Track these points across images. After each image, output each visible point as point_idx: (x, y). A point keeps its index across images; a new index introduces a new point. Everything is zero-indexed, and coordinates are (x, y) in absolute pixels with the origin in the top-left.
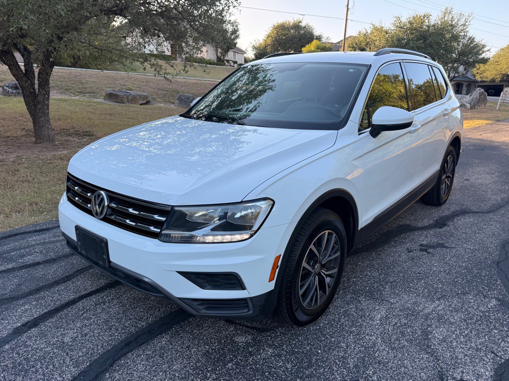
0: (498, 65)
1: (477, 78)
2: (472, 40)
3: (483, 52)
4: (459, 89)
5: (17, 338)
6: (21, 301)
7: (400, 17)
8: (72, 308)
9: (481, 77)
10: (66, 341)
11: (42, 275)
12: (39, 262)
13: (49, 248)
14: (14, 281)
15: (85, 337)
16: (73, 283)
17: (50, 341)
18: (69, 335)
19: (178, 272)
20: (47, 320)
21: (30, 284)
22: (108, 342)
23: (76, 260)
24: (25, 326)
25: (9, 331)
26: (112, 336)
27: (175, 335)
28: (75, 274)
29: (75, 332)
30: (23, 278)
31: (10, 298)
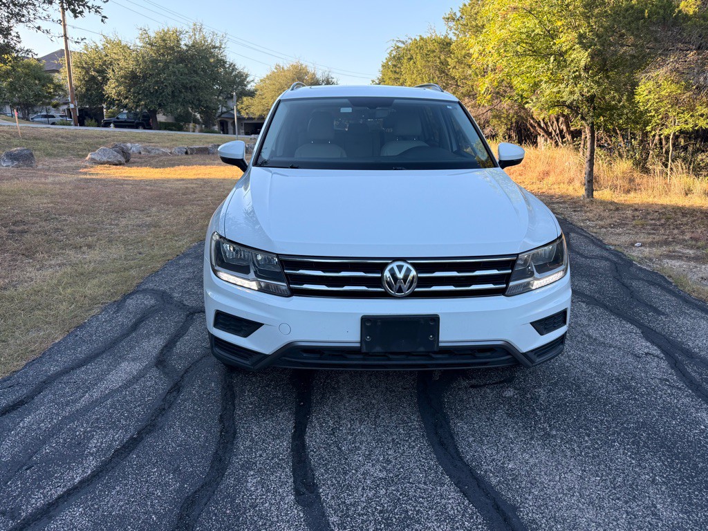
0: (263, 99)
1: (242, 114)
2: (233, 66)
3: (248, 83)
4: (223, 127)
5: (323, 507)
6: (228, 480)
7: (147, 29)
8: (313, 451)
9: (247, 114)
10: (381, 475)
11: (178, 446)
12: (132, 438)
13: (98, 419)
14: (155, 472)
15: (391, 462)
16: (247, 433)
17: (367, 486)
18: (372, 470)
19: (531, 323)
20: (314, 475)
21: (189, 462)
22: (422, 453)
23: (186, 413)
24: (304, 494)
25: (296, 508)
26: (414, 447)
27: (460, 417)
28: (226, 425)
29: (373, 465)
30: (157, 462)
31: (202, 487)
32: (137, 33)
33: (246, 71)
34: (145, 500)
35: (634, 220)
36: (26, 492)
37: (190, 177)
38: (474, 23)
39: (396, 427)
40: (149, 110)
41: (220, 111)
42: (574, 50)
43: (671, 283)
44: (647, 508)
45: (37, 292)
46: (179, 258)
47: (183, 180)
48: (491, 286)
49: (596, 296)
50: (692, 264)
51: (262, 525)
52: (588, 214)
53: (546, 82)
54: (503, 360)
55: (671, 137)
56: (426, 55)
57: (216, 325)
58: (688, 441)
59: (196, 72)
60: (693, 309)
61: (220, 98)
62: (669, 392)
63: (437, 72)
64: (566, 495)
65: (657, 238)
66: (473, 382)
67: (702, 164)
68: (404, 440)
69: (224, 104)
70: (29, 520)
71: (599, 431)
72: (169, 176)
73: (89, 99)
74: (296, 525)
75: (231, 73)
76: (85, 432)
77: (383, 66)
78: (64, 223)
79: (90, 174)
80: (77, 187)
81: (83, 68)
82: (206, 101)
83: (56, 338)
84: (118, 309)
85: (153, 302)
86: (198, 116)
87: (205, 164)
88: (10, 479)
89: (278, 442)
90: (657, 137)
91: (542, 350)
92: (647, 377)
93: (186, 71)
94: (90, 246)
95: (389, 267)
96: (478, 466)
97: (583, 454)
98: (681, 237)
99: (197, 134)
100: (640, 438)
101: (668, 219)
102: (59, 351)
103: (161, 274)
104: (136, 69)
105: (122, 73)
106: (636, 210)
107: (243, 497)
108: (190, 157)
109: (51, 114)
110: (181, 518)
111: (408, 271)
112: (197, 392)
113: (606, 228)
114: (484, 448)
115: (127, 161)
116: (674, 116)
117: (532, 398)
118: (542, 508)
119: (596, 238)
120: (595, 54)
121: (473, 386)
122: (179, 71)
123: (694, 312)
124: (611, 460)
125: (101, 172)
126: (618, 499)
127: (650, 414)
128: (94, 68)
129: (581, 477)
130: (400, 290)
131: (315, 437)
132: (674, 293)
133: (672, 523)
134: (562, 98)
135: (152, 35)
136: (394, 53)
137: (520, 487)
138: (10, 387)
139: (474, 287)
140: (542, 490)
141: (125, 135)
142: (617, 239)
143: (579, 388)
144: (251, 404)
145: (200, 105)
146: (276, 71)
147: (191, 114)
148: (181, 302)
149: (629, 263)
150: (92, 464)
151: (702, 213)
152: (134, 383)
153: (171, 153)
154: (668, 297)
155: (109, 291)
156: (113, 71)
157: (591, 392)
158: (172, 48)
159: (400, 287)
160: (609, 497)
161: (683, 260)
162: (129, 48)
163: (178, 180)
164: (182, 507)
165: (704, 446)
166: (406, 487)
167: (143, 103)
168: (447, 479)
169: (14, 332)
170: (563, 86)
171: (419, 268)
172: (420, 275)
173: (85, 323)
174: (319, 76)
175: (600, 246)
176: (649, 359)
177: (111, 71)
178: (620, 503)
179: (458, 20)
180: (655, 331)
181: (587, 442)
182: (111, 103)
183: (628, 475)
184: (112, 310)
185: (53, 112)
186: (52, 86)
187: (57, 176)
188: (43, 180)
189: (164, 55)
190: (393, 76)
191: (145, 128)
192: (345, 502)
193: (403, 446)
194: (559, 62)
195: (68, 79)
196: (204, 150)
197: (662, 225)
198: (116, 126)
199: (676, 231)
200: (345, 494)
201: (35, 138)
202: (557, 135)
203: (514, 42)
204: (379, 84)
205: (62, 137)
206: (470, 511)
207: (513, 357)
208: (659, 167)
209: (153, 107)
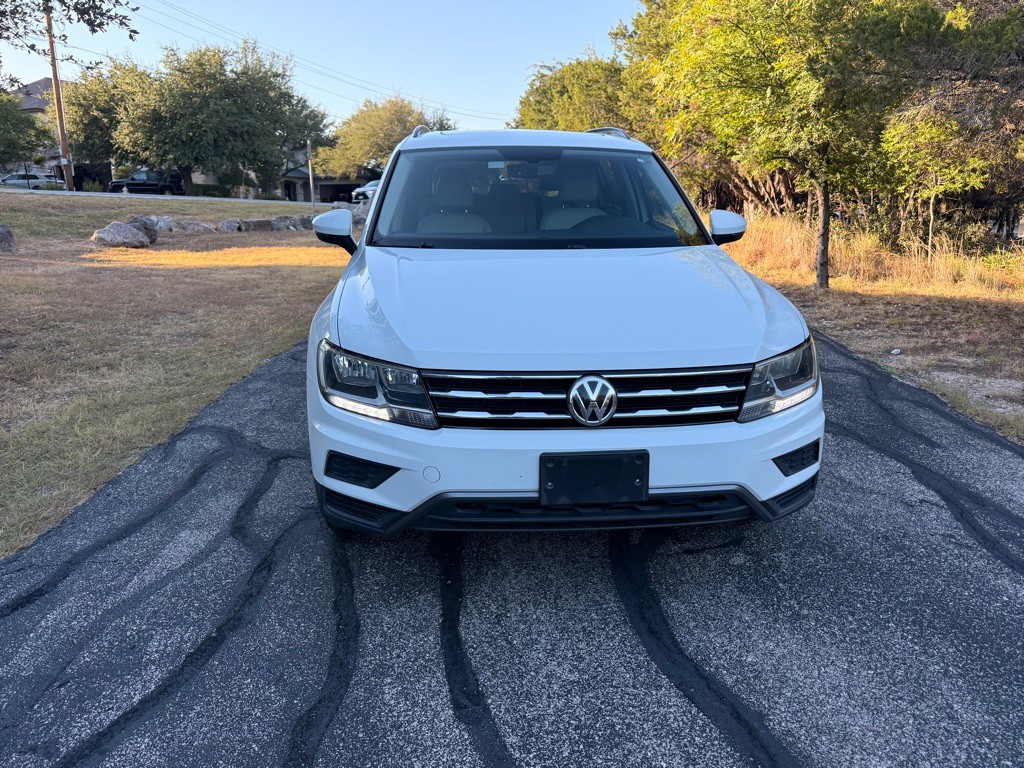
0: (347, 149)
1: (317, 172)
2: (303, 103)
3: (326, 126)
4: (289, 191)
5: (495, 724)
6: (356, 692)
7: (175, 48)
8: (472, 647)
9: (324, 171)
10: (572, 678)
11: (278, 647)
12: (209, 637)
13: (155, 612)
14: (250, 684)
15: (584, 659)
16: (376, 625)
17: (554, 693)
18: (559, 671)
19: (773, 460)
20: (477, 680)
21: (296, 669)
22: (625, 645)
23: (284, 600)
24: (466, 707)
25: (457, 727)
26: (613, 638)
27: (675, 595)
28: (344, 615)
29: (559, 664)
30: (250, 670)
31: (320, 703)
32: (161, 55)
33: (321, 109)
34: (239, 724)
35: (887, 317)
36: (63, 718)
37: (248, 264)
38: (654, 41)
39: (586, 610)
40: (180, 167)
41: (284, 167)
42: (799, 79)
43: (946, 404)
44: (940, 709)
45: (41, 434)
46: (246, 380)
47: (238, 268)
48: (718, 409)
49: (846, 423)
50: (972, 377)
51: (412, 752)
52: (824, 310)
53: (761, 125)
54: (735, 512)
55: (932, 201)
56: (587, 86)
57: (329, 471)
58: (987, 618)
59: (248, 111)
60: (980, 438)
61: (285, 149)
62: (957, 552)
63: (603, 112)
64: (829, 695)
65: (921, 342)
66: (687, 545)
67: (974, 239)
68: (599, 629)
69: (291, 157)
70: (72, 757)
71: (866, 608)
72: (217, 263)
73: (90, 151)
74: (460, 750)
75: (301, 112)
76: (138, 632)
77: (521, 103)
78: (69, 332)
79: (98, 261)
80: (82, 280)
81: (80, 105)
82: (264, 153)
83: (79, 499)
84: (166, 456)
85: (215, 444)
86: (253, 175)
87: (267, 245)
88: (37, 701)
89: (421, 636)
90: (911, 202)
91: (787, 497)
92: (925, 533)
93: (235, 110)
94: (111, 366)
95: (577, 385)
96: (705, 660)
97: (848, 639)
98: (954, 340)
99: (251, 201)
100: (923, 616)
101: (934, 316)
102: (86, 518)
103: (223, 404)
104: (160, 107)
105: (139, 112)
106: (889, 303)
107: (379, 713)
108: (245, 234)
109: (31, 173)
110: (294, 746)
111: (604, 389)
112: (296, 570)
113: (850, 329)
114: (711, 635)
115: (153, 242)
116: (936, 172)
117: (770, 566)
118: (799, 714)
119: (836, 343)
120: (832, 86)
121: (688, 552)
122: (224, 109)
123: (981, 443)
124: (886, 646)
125: (115, 258)
126: (901, 698)
127: (933, 583)
128: (97, 106)
129: (847, 670)
130: (593, 417)
131: (473, 628)
132: (951, 417)
133: (976, 729)
134: (782, 147)
135: (183, 57)
136: (537, 84)
137: (766, 688)
138: (19, 571)
139: (695, 411)
140: (797, 690)
141: (148, 203)
142: (867, 345)
143: (834, 550)
144: (377, 584)
145: (255, 159)
146: (365, 109)
147: (242, 172)
148: (258, 444)
149: (887, 377)
150: (155, 676)
151: (979, 306)
152: (202, 560)
153: (216, 229)
154: (944, 422)
155: (149, 430)
156: (126, 109)
157: (850, 555)
158: (212, 76)
159: (593, 412)
160: (888, 696)
161: (958, 372)
162: (148, 76)
163: (231, 268)
164: (293, 731)
165: (1009, 624)
166: (608, 693)
167: (171, 156)
168: (664, 680)
169: (14, 492)
170: (785, 129)
171: (619, 384)
172: (621, 395)
173: (119, 476)
174: (429, 116)
175: (845, 355)
176: (925, 508)
177: (122, 110)
178: (904, 705)
179: (632, 36)
180: (930, 470)
181: (851, 623)
182: (124, 156)
183: (911, 666)
184: (157, 458)
185: (34, 171)
186: (33, 132)
187: (51, 264)
188: (30, 271)
189: (201, 87)
190: (536, 117)
191: (173, 194)
192: (525, 717)
193: (599, 636)
194: (779, 97)
195: (58, 121)
196: (265, 225)
197: (926, 324)
198: (131, 191)
199: (946, 333)
200: (525, 705)
201: (13, 210)
202: (773, 199)
203: (715, 68)
204: (517, 128)
205: (53, 208)
206: (701, 723)
207: (750, 508)
208: (916, 244)
209: (185, 162)
